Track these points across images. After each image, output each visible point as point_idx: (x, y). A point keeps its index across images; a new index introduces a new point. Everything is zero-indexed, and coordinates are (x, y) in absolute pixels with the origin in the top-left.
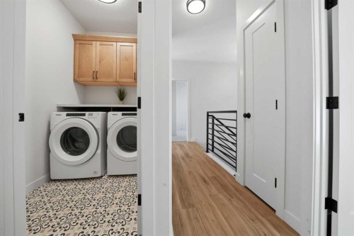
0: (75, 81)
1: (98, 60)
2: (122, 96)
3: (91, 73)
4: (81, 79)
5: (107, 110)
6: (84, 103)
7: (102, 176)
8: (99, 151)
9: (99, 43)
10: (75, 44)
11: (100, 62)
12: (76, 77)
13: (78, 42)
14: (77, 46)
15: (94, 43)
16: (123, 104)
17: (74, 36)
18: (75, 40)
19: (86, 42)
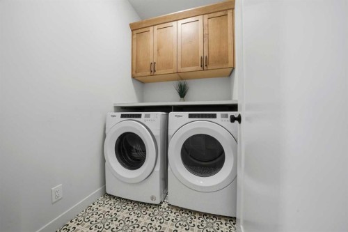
0: (133, 77)
1: (156, 49)
2: (182, 92)
3: (149, 65)
4: (139, 74)
5: (167, 109)
6: (142, 102)
7: (161, 203)
8: (158, 168)
9: (156, 27)
10: (133, 35)
11: (158, 50)
12: (134, 73)
13: (135, 32)
14: (135, 36)
15: (151, 29)
16: (184, 101)
17: (131, 25)
18: (132, 31)
19: (143, 30)
